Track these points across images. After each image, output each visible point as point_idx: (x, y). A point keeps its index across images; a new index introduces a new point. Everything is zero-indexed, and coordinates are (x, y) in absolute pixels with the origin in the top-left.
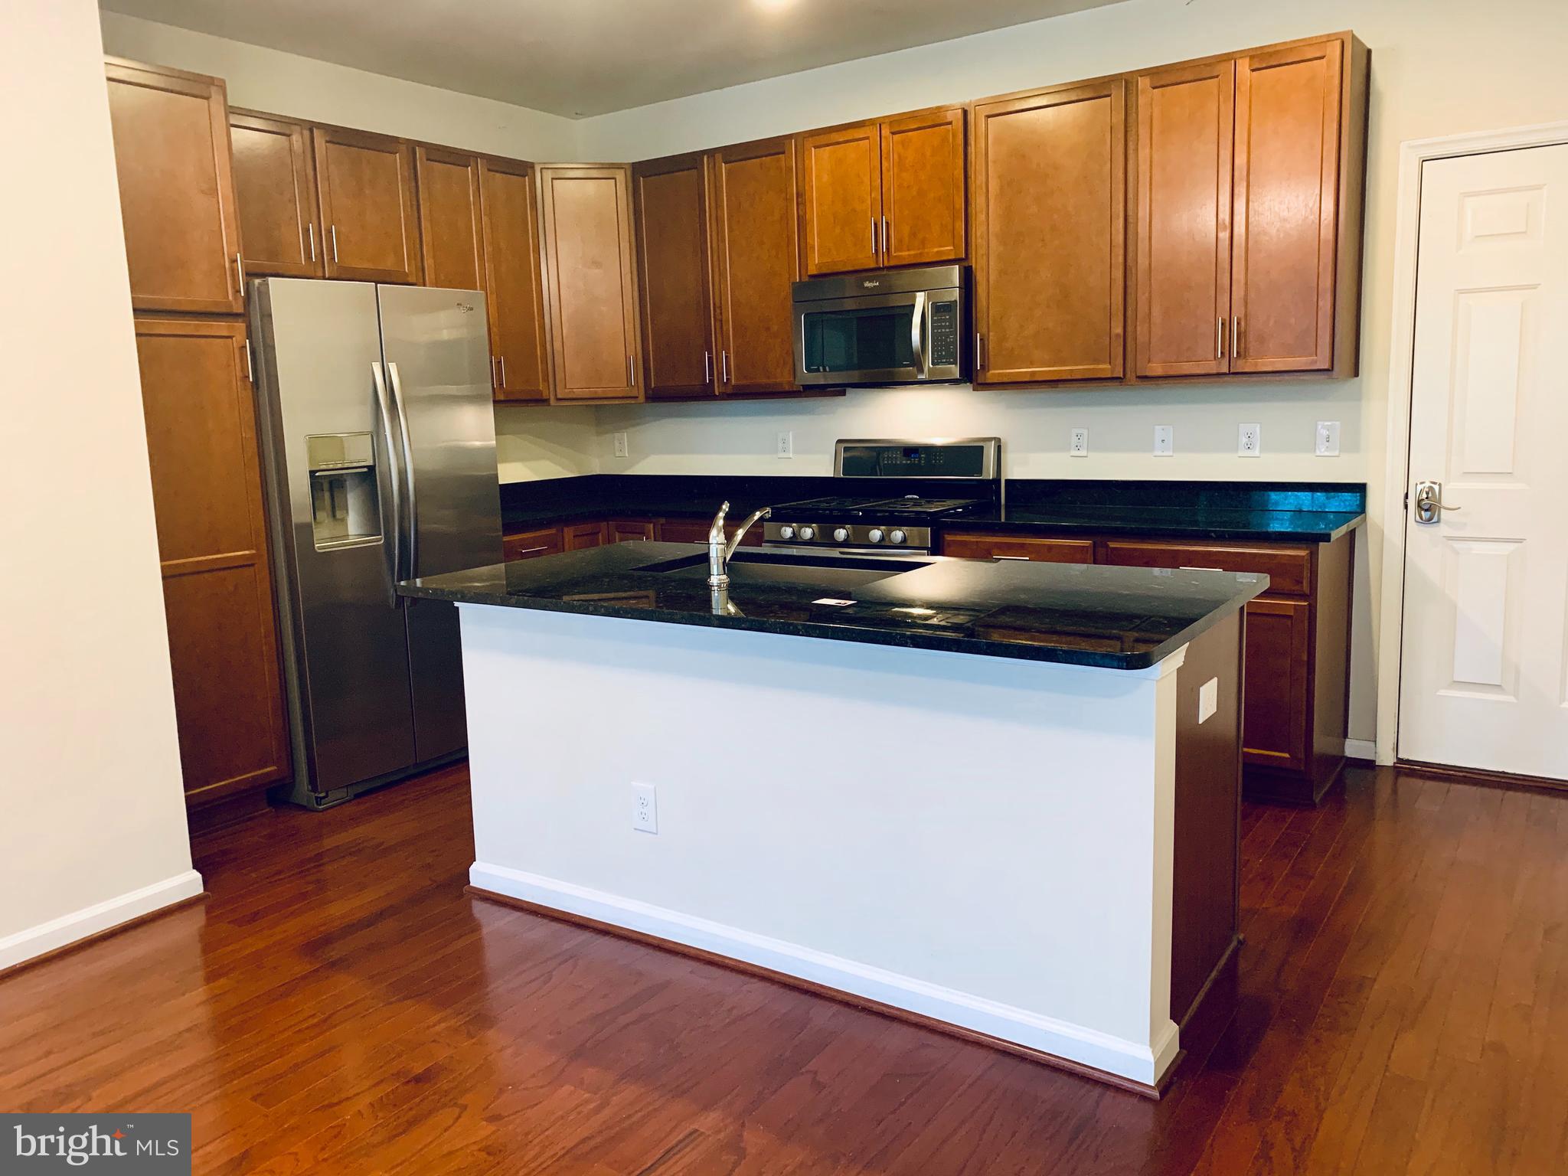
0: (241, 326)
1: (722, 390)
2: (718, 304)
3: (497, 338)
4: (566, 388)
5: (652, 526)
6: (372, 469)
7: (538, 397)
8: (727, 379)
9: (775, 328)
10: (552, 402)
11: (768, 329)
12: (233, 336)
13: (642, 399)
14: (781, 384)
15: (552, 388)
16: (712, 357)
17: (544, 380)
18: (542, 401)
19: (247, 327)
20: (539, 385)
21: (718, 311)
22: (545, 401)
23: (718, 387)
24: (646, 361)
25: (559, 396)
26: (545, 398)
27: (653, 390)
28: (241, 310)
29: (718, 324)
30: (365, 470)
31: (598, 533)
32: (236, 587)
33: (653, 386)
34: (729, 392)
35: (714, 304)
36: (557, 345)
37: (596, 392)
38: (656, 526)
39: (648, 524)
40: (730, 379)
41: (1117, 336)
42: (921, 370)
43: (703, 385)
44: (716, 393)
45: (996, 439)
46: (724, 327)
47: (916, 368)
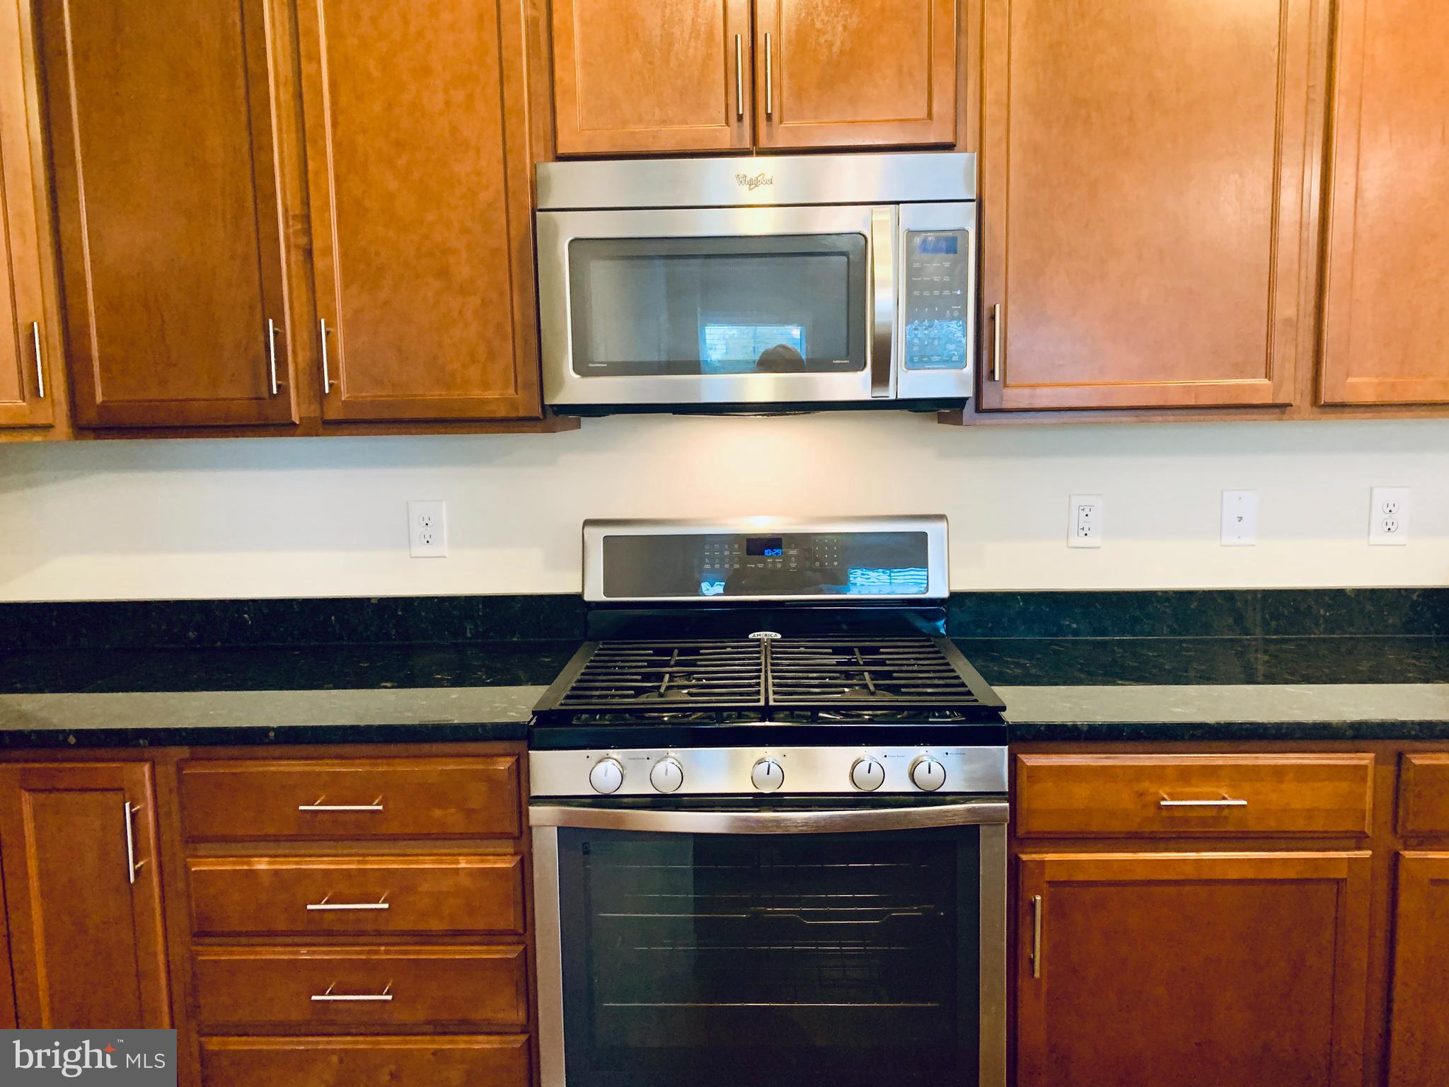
1: (313, 410)
2: (297, 210)
5: (146, 768)
8: (332, 386)
9: (463, 271)
11: (444, 273)
13: (63, 427)
14: (485, 401)
16: (284, 334)
21: (298, 226)
23: (301, 405)
24: (72, 337)
27: (102, 409)
29: (298, 256)
33: (99, 398)
34: (330, 416)
35: (286, 210)
38: (159, 769)
39: (137, 764)
40: (338, 388)
41: (1287, 321)
42: (881, 376)
43: (256, 399)
44: (293, 419)
45: (941, 517)
46: (319, 263)
47: (868, 370)
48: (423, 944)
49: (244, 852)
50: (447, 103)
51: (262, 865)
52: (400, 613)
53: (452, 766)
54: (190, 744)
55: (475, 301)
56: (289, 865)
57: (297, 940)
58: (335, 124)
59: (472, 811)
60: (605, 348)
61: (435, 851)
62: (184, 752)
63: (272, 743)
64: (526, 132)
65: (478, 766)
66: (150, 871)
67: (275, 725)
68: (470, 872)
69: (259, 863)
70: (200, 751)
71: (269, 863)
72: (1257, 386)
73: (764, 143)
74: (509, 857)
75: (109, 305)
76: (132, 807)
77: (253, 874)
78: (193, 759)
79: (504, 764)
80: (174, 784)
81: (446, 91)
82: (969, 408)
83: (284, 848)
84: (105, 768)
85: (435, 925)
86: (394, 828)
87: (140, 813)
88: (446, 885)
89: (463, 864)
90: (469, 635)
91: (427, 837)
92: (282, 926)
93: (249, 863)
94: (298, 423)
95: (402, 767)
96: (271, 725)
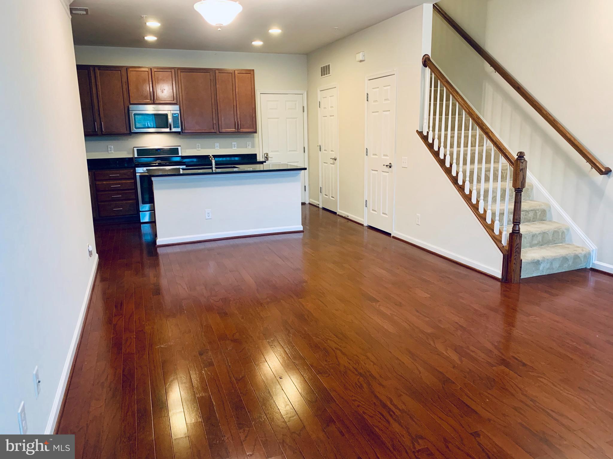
1: (100, 133)
16: (97, 124)
29: (98, 114)
41: (215, 123)
42: (170, 129)
45: (180, 146)
47: (169, 128)
48: (125, 190)
50: (117, 97)
51: (105, 183)
53: (126, 171)
55: (121, 120)
58: (102, 99)
59: (129, 175)
60: (138, 126)
62: (94, 171)
64: (127, 102)
65: (129, 171)
72: (213, 131)
73: (155, 103)
74: (134, 180)
77: (104, 184)
78: (96, 171)
79: (132, 171)
80: (93, 174)
82: (181, 133)
85: (126, 188)
86: (120, 178)
88: (127, 184)
89: (128, 182)
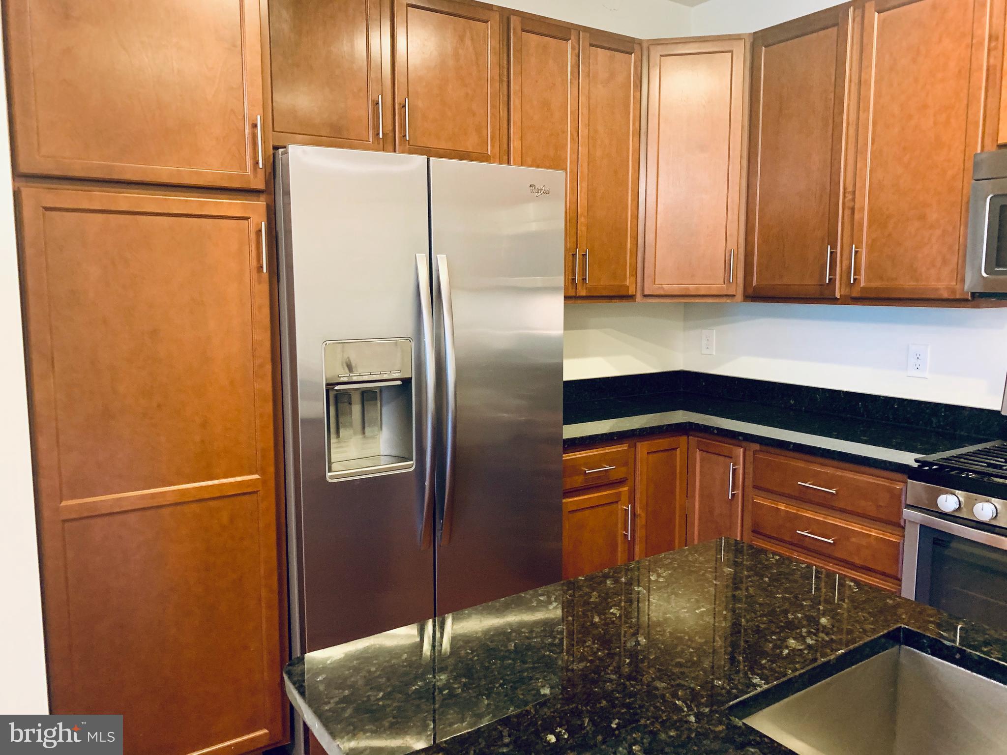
0: (260, 204)
1: (846, 291)
2: (850, 189)
3: (584, 229)
4: (654, 284)
5: (742, 450)
6: (407, 382)
7: (625, 294)
8: (855, 280)
9: (933, 216)
10: (639, 297)
11: (922, 218)
12: (249, 218)
13: (740, 296)
14: (937, 289)
15: (639, 284)
16: (836, 253)
17: (631, 275)
18: (628, 297)
19: (268, 206)
20: (625, 280)
21: (849, 197)
22: (631, 298)
23: (840, 288)
24: (748, 255)
25: (646, 293)
26: (630, 293)
27: (755, 288)
28: (261, 186)
29: (848, 212)
30: (399, 383)
31: (675, 449)
32: (232, 520)
33: (754, 283)
34: (854, 295)
35: (845, 189)
36: (650, 237)
37: (687, 289)
38: (747, 452)
39: (737, 447)
40: (860, 280)
43: (820, 285)
44: (836, 296)
46: (857, 216)
48: (851, 569)
49: (776, 499)
50: (935, 123)
52: (896, 407)
53: (872, 480)
54: (761, 444)
55: (938, 232)
56: (793, 510)
57: (794, 548)
58: (873, 143)
59: (881, 506)
61: (860, 523)
62: (756, 447)
63: (790, 450)
64: (979, 134)
65: (886, 483)
66: (738, 496)
67: (794, 441)
68: (877, 538)
69: (781, 506)
70: (764, 448)
71: (786, 507)
74: (898, 537)
75: (764, 240)
76: (733, 466)
77: (778, 510)
78: (761, 451)
80: (752, 460)
81: (935, 116)
83: (794, 502)
84: (726, 447)
85: (857, 561)
86: (841, 505)
87: (737, 470)
88: (864, 542)
89: (873, 533)
90: (934, 426)
91: (858, 515)
92: (787, 539)
93: (777, 505)
94: (838, 298)
95: (849, 475)
96: (792, 441)
